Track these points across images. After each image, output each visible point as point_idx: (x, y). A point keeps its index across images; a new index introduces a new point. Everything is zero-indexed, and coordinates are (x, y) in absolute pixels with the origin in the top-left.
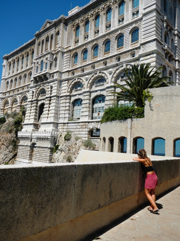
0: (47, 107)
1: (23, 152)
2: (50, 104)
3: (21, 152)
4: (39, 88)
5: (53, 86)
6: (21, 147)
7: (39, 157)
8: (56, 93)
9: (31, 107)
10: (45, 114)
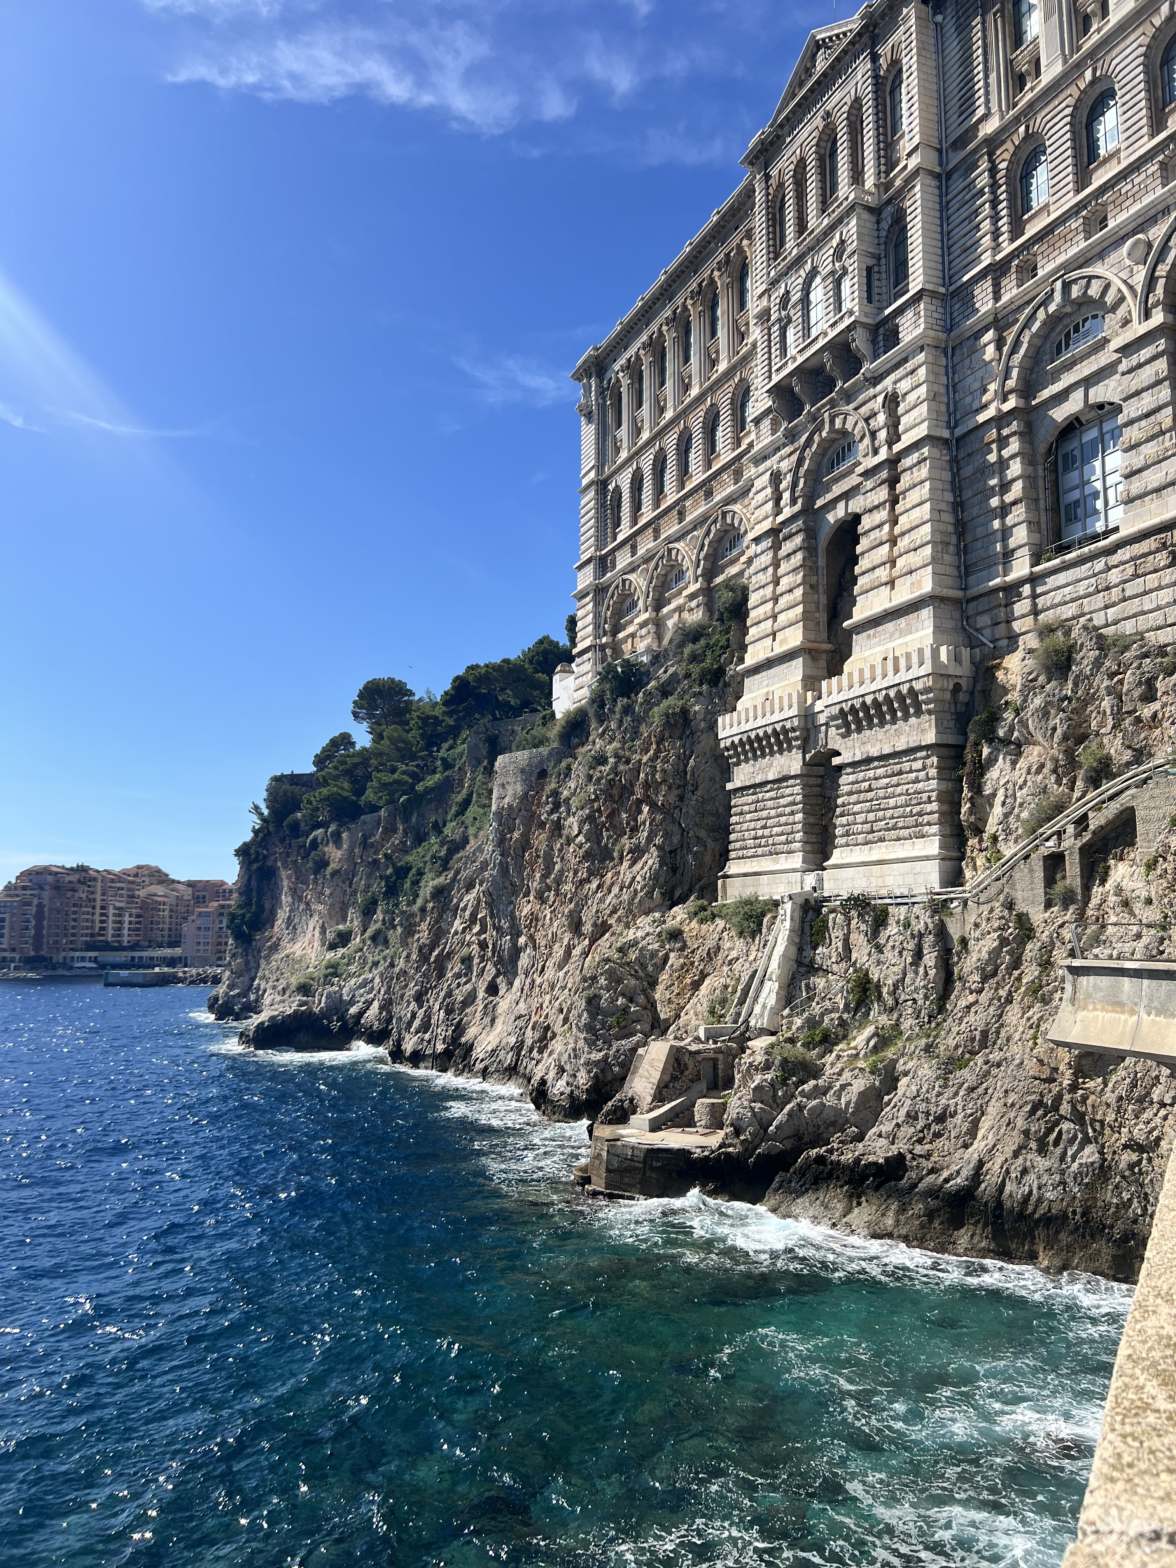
0: (880, 526)
1: (760, 824)
2: (894, 500)
3: (752, 825)
4: (810, 440)
5: (904, 386)
6: (750, 799)
7: (871, 816)
8: (926, 424)
9: (776, 564)
10: (874, 569)
